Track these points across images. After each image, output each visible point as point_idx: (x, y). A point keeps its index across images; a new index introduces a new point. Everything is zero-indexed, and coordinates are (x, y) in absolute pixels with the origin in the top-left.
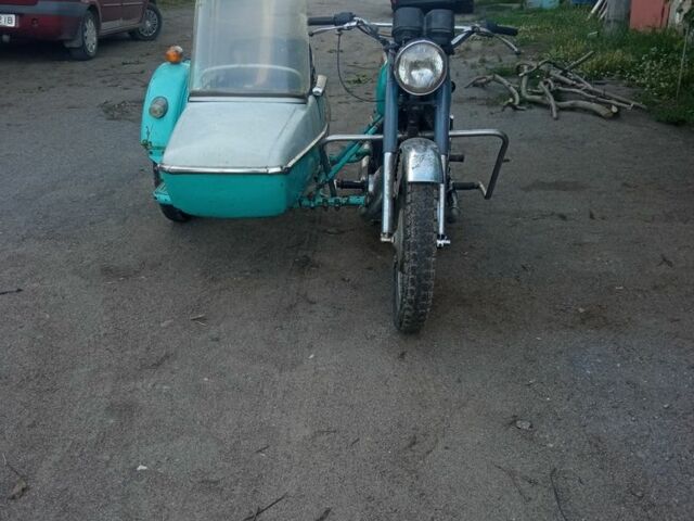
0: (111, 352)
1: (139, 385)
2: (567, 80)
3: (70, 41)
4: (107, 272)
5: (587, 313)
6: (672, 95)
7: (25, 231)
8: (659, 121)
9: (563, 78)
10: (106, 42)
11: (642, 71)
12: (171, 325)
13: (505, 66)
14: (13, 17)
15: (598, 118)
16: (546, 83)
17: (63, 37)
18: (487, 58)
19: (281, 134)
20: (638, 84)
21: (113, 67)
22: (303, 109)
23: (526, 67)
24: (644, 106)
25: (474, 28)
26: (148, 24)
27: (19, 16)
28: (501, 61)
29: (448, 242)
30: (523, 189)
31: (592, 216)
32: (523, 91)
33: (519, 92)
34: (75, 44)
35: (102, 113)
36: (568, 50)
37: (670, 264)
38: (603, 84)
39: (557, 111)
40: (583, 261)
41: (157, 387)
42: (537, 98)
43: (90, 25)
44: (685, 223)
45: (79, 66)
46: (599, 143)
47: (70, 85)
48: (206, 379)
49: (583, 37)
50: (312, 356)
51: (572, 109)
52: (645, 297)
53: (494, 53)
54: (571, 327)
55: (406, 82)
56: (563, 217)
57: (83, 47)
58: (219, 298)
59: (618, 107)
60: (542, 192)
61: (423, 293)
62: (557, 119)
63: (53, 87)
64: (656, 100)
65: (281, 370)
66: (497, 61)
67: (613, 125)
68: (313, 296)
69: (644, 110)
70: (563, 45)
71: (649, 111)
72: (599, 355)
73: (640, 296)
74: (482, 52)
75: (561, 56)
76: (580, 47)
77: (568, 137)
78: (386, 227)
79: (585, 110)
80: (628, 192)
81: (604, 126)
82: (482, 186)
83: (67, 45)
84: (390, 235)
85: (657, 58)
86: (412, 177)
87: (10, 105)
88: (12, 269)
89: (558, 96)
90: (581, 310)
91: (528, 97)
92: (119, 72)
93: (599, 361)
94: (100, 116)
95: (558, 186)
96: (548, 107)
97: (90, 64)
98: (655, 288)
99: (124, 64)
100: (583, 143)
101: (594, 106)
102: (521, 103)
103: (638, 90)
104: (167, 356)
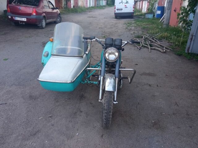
0: (24, 129)
1: (28, 143)
2: (153, 41)
3: (39, 24)
4: (31, 97)
5: (155, 122)
6: (179, 46)
7: (13, 83)
8: (175, 54)
9: (152, 40)
10: (47, 24)
11: (172, 38)
12: (42, 119)
13: (139, 35)
14: (26, 19)
15: (160, 52)
16: (148, 42)
17: (37, 24)
18: (135, 32)
19: (73, 70)
20: (171, 42)
21: (48, 31)
22: (81, 60)
23: (144, 37)
24: (172, 49)
25: (128, 42)
26: (58, 20)
27: (27, 18)
28: (138, 33)
29: (117, 103)
30: (140, 75)
31: (157, 86)
32: (143, 43)
33: (142, 43)
34: (40, 25)
35: (42, 45)
36: (154, 31)
37: (178, 105)
38: (162, 41)
39: (150, 50)
40: (155, 102)
41: (33, 144)
42: (146, 45)
43: (44, 21)
44: (182, 89)
45: (40, 31)
46: (160, 60)
47: (37, 36)
48: (47, 141)
49: (158, 28)
50: (77, 134)
51: (154, 49)
52: (171, 117)
53: (137, 30)
54: (150, 128)
55: (107, 58)
56: (150, 85)
57: (42, 26)
58: (57, 108)
59: (165, 50)
60: (145, 76)
61: (108, 122)
62: (150, 52)
63: (33, 36)
64: (175, 47)
65: (68, 139)
66: (137, 33)
67: (164, 55)
68: (82, 109)
69: (172, 50)
70: (153, 30)
71: (173, 51)
72: (157, 141)
73: (169, 117)
74: (134, 30)
75: (153, 32)
76: (157, 30)
77: (153, 58)
78: (100, 98)
79: (157, 50)
80: (168, 78)
81: (162, 55)
82: (129, 78)
83: (38, 25)
84: (101, 100)
85: (175, 35)
86: (107, 89)
87: (21, 41)
88: (6, 96)
89: (151, 46)
90: (153, 121)
91: (144, 45)
92: (49, 32)
93: (157, 144)
94: (42, 46)
95: (150, 74)
96: (148, 48)
97: (43, 30)
98: (174, 114)
99: (51, 30)
100: (156, 60)
101: (160, 49)
102: (142, 46)
103: (170, 44)
104: (38, 131)
